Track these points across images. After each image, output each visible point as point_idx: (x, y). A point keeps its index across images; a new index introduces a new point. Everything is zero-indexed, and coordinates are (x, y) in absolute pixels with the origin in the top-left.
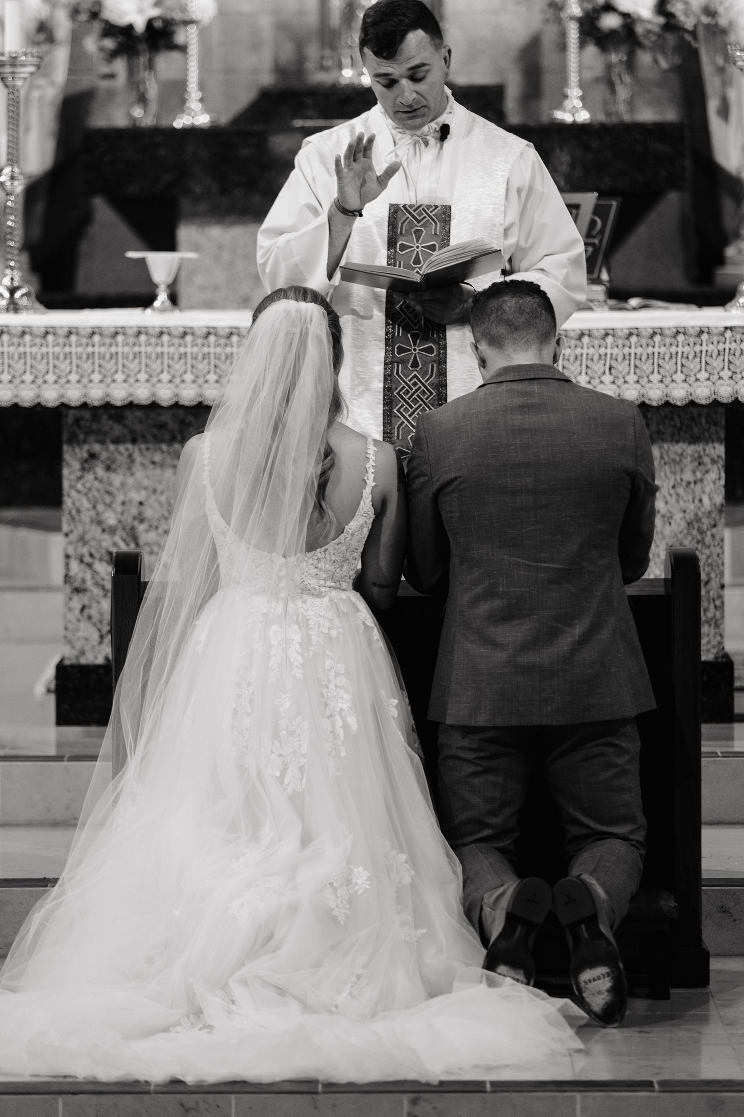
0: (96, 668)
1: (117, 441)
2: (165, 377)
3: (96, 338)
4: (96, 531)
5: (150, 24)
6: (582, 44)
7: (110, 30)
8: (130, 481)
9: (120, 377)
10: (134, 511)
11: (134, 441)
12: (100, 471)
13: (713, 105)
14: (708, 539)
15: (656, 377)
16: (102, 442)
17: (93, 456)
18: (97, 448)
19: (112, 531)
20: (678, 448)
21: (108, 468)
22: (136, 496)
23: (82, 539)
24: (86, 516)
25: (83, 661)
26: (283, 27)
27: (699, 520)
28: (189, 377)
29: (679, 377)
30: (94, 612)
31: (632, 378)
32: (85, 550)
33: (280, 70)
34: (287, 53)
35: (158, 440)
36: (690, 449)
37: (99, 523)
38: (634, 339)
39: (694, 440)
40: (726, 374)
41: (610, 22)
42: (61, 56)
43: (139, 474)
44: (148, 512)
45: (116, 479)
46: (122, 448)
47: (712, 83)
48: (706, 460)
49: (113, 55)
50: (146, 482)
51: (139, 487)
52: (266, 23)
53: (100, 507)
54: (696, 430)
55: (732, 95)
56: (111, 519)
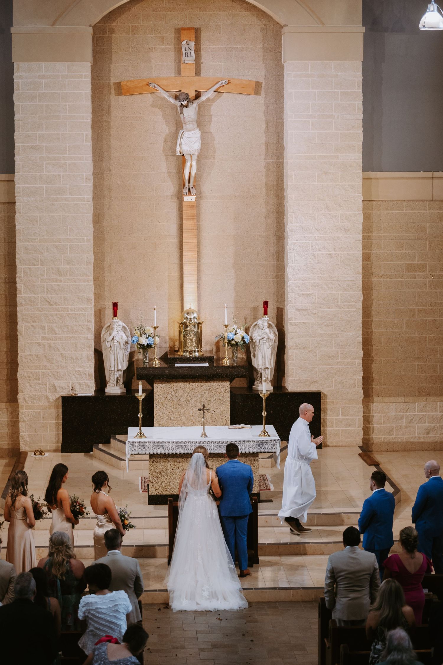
0: (155, 495)
1: (158, 458)
2: (167, 449)
3: (155, 443)
4: (154, 473)
5: (147, 344)
6: (228, 346)
7: (140, 344)
8: (160, 464)
9: (159, 449)
10: (161, 470)
11: (161, 458)
12: (155, 463)
13: (252, 355)
14: (256, 473)
15: (247, 448)
16: (155, 458)
17: (154, 460)
18: (155, 459)
19: (157, 473)
20: (251, 458)
21: (156, 463)
22: (161, 467)
23: (152, 474)
24: (153, 470)
25: (152, 494)
26: (170, 339)
27: (254, 470)
28: (171, 449)
29: (251, 448)
30: (154, 486)
31: (244, 449)
32: (153, 476)
33: (170, 347)
34: (172, 344)
35: (165, 458)
36: (253, 458)
37: (155, 471)
38: (244, 442)
39: (254, 457)
40: (259, 448)
41: (233, 342)
42: (129, 346)
43: (162, 463)
44: (163, 470)
45: (158, 464)
46: (159, 459)
47: (252, 351)
48: (256, 460)
49: (140, 348)
50: (163, 465)
51: (161, 466)
52: (167, 338)
53: (155, 469)
54: (254, 455)
55: (256, 353)
56: (157, 471)
